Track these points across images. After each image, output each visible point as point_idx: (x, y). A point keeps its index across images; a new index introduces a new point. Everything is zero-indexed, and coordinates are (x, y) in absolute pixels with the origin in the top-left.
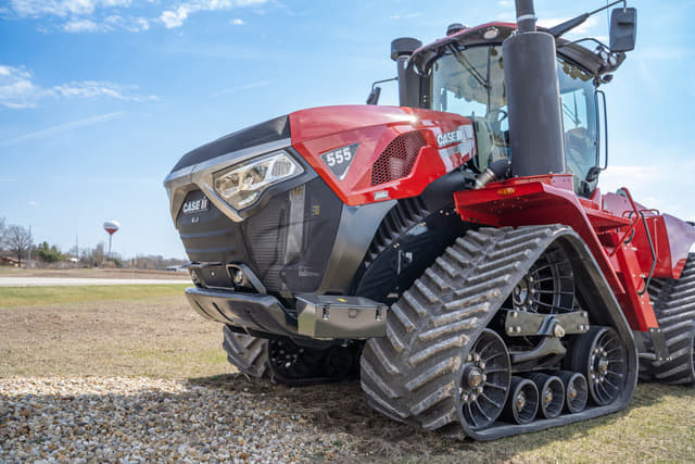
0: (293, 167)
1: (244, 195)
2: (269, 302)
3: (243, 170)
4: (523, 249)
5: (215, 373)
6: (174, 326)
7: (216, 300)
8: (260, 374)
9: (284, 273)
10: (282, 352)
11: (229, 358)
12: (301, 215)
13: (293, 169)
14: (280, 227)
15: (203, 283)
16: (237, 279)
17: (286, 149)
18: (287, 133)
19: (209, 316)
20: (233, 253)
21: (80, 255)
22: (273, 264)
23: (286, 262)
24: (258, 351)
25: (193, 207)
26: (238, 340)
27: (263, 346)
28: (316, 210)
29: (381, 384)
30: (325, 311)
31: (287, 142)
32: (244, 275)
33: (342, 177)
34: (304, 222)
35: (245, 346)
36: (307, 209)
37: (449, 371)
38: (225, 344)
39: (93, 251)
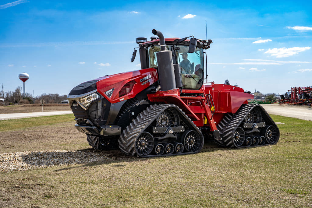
0: (98, 96)
1: (87, 103)
2: (94, 128)
3: (86, 98)
4: (157, 112)
5: (85, 148)
6: (71, 136)
7: (82, 128)
8: (98, 148)
9: (97, 121)
10: (104, 141)
11: (89, 144)
12: (101, 107)
13: (98, 97)
14: (96, 110)
15: (79, 123)
16: (87, 123)
17: (96, 92)
18: (96, 88)
19: (81, 132)
20: (85, 116)
21: (5, 96)
22: (95, 119)
23: (98, 118)
24: (96, 141)
25: (75, 105)
26: (91, 138)
27: (97, 139)
28: (105, 105)
29: (122, 146)
30: (105, 129)
31: (96, 91)
32: (88, 122)
33: (110, 97)
34: (102, 108)
35: (93, 139)
36: (102, 105)
37: (134, 142)
38: (88, 140)
39: (14, 93)
